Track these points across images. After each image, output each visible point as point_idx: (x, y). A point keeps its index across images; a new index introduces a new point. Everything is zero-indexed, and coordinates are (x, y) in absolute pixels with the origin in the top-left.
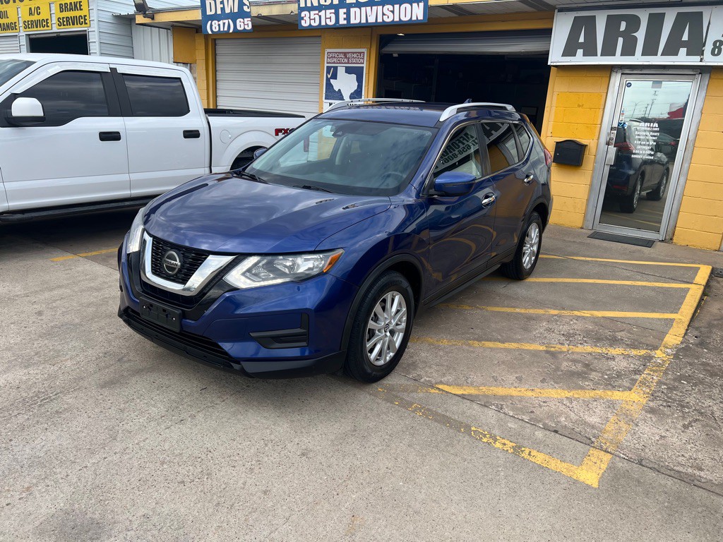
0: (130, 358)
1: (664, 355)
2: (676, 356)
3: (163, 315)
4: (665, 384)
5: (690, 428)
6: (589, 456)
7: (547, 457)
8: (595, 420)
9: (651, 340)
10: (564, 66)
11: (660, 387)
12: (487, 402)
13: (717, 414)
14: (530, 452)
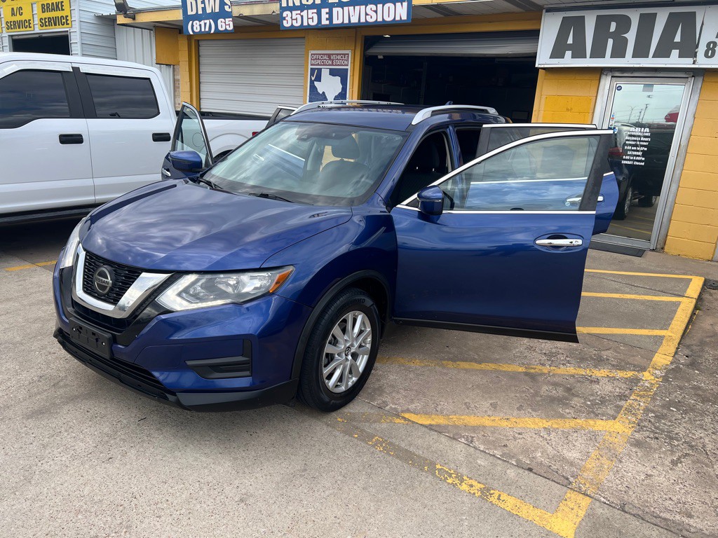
0: (67, 382)
1: (653, 378)
2: (665, 379)
3: (93, 339)
4: (653, 411)
5: (679, 465)
6: (566, 500)
7: (518, 502)
8: (574, 455)
9: (638, 360)
10: (552, 68)
11: (647, 415)
12: (457, 434)
13: (709, 447)
14: (500, 496)
